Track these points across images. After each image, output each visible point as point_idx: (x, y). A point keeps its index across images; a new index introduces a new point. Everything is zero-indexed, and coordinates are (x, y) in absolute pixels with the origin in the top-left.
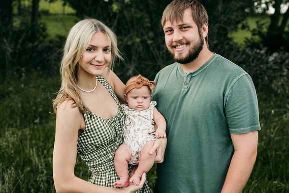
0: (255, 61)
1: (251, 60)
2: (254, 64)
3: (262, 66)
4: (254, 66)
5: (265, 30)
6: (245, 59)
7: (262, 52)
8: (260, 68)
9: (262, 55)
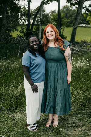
0: (22, 42)
1: (20, 42)
2: (22, 44)
3: (25, 44)
4: (22, 45)
5: (25, 31)
6: (18, 42)
7: (24, 38)
8: (24, 45)
9: (24, 40)
